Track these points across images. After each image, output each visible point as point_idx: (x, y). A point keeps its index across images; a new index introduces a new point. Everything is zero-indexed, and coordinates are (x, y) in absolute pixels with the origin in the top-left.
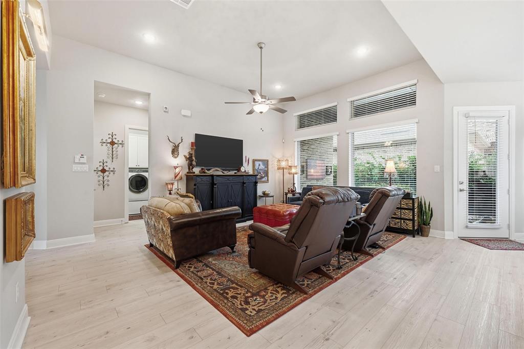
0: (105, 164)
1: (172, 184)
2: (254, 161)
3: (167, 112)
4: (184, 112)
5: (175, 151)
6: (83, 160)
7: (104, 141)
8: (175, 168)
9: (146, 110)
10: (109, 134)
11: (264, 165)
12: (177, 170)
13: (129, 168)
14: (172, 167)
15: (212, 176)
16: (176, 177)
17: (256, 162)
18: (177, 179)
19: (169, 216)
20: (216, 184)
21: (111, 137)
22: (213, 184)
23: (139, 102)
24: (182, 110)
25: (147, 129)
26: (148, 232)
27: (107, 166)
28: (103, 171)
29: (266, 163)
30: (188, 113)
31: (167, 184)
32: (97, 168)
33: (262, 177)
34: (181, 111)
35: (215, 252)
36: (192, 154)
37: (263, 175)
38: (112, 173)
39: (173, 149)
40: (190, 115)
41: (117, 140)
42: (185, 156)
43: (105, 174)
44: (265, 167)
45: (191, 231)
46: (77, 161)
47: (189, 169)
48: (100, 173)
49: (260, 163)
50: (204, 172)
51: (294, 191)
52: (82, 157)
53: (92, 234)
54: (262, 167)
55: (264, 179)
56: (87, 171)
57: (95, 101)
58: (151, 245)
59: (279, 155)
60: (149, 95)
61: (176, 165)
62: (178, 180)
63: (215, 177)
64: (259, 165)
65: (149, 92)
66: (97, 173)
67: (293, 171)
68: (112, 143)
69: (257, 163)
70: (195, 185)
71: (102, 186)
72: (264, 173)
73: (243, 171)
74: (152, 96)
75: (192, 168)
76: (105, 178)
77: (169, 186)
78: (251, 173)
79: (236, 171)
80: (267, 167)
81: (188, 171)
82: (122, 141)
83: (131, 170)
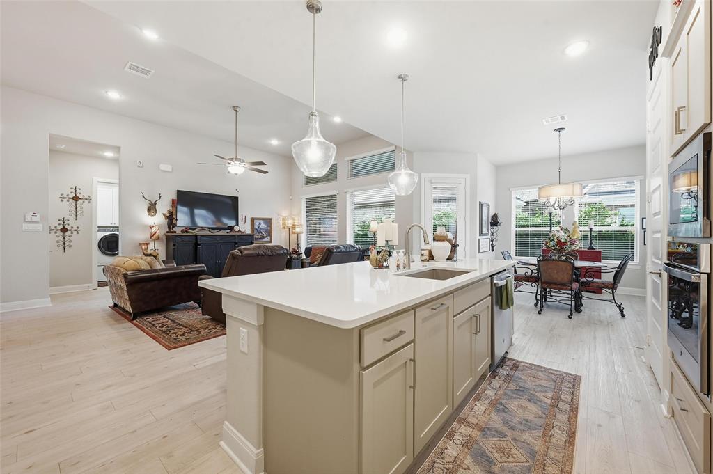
0: (66, 222)
1: (147, 244)
2: (253, 220)
3: (142, 167)
4: (163, 167)
5: (152, 208)
6: (35, 219)
7: (65, 196)
8: (151, 227)
9: (116, 161)
10: (71, 189)
11: (265, 223)
12: (154, 230)
13: (99, 227)
14: (146, 226)
15: (196, 236)
16: (151, 237)
17: (255, 221)
18: (153, 238)
19: (125, 272)
20: (199, 245)
21: (74, 191)
22: (197, 244)
23: (109, 154)
24: (161, 165)
25: (118, 182)
26: (111, 292)
27: (68, 225)
28: (64, 230)
29: (268, 221)
30: (169, 168)
31: (141, 244)
32: (56, 227)
33: (264, 237)
34: (159, 165)
35: (177, 306)
36: (172, 212)
37: (265, 235)
38: (75, 233)
39: (150, 207)
40: (170, 170)
41: (82, 195)
42: (164, 214)
43: (66, 234)
44: (268, 226)
45: (149, 286)
46: (28, 219)
47: (169, 228)
48: (59, 233)
49: (261, 221)
50: (187, 232)
51: (297, 252)
52: (34, 215)
53: (47, 297)
54: (263, 225)
55: (265, 239)
56: (41, 230)
57: (50, 150)
58: (116, 305)
59: (285, 214)
60: (119, 148)
61: (153, 224)
62: (154, 240)
63: (198, 237)
64: (260, 224)
65: (119, 145)
66: (56, 233)
67: (297, 230)
68: (76, 199)
69: (257, 223)
70: (174, 245)
71: (62, 248)
72: (266, 232)
73: (237, 230)
74: (122, 149)
75: (173, 228)
76: (66, 239)
77: (143, 247)
78: (249, 231)
79: (229, 231)
80: (271, 227)
81: (167, 230)
82: (89, 196)
83: (101, 228)
